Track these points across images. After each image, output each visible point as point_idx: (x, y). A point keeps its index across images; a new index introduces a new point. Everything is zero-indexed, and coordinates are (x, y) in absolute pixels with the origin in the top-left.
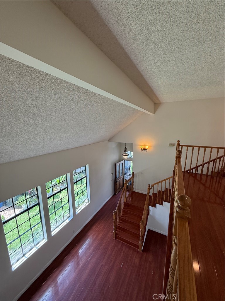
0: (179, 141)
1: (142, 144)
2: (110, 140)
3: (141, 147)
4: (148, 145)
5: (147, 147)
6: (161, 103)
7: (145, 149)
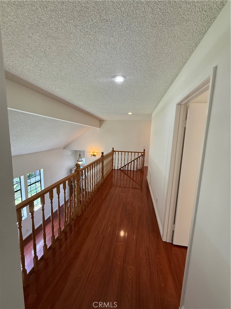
0: (113, 148)
1: (92, 151)
2: (64, 148)
3: (91, 153)
4: (96, 152)
5: (95, 154)
6: (104, 120)
7: (94, 155)
